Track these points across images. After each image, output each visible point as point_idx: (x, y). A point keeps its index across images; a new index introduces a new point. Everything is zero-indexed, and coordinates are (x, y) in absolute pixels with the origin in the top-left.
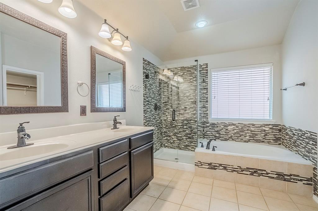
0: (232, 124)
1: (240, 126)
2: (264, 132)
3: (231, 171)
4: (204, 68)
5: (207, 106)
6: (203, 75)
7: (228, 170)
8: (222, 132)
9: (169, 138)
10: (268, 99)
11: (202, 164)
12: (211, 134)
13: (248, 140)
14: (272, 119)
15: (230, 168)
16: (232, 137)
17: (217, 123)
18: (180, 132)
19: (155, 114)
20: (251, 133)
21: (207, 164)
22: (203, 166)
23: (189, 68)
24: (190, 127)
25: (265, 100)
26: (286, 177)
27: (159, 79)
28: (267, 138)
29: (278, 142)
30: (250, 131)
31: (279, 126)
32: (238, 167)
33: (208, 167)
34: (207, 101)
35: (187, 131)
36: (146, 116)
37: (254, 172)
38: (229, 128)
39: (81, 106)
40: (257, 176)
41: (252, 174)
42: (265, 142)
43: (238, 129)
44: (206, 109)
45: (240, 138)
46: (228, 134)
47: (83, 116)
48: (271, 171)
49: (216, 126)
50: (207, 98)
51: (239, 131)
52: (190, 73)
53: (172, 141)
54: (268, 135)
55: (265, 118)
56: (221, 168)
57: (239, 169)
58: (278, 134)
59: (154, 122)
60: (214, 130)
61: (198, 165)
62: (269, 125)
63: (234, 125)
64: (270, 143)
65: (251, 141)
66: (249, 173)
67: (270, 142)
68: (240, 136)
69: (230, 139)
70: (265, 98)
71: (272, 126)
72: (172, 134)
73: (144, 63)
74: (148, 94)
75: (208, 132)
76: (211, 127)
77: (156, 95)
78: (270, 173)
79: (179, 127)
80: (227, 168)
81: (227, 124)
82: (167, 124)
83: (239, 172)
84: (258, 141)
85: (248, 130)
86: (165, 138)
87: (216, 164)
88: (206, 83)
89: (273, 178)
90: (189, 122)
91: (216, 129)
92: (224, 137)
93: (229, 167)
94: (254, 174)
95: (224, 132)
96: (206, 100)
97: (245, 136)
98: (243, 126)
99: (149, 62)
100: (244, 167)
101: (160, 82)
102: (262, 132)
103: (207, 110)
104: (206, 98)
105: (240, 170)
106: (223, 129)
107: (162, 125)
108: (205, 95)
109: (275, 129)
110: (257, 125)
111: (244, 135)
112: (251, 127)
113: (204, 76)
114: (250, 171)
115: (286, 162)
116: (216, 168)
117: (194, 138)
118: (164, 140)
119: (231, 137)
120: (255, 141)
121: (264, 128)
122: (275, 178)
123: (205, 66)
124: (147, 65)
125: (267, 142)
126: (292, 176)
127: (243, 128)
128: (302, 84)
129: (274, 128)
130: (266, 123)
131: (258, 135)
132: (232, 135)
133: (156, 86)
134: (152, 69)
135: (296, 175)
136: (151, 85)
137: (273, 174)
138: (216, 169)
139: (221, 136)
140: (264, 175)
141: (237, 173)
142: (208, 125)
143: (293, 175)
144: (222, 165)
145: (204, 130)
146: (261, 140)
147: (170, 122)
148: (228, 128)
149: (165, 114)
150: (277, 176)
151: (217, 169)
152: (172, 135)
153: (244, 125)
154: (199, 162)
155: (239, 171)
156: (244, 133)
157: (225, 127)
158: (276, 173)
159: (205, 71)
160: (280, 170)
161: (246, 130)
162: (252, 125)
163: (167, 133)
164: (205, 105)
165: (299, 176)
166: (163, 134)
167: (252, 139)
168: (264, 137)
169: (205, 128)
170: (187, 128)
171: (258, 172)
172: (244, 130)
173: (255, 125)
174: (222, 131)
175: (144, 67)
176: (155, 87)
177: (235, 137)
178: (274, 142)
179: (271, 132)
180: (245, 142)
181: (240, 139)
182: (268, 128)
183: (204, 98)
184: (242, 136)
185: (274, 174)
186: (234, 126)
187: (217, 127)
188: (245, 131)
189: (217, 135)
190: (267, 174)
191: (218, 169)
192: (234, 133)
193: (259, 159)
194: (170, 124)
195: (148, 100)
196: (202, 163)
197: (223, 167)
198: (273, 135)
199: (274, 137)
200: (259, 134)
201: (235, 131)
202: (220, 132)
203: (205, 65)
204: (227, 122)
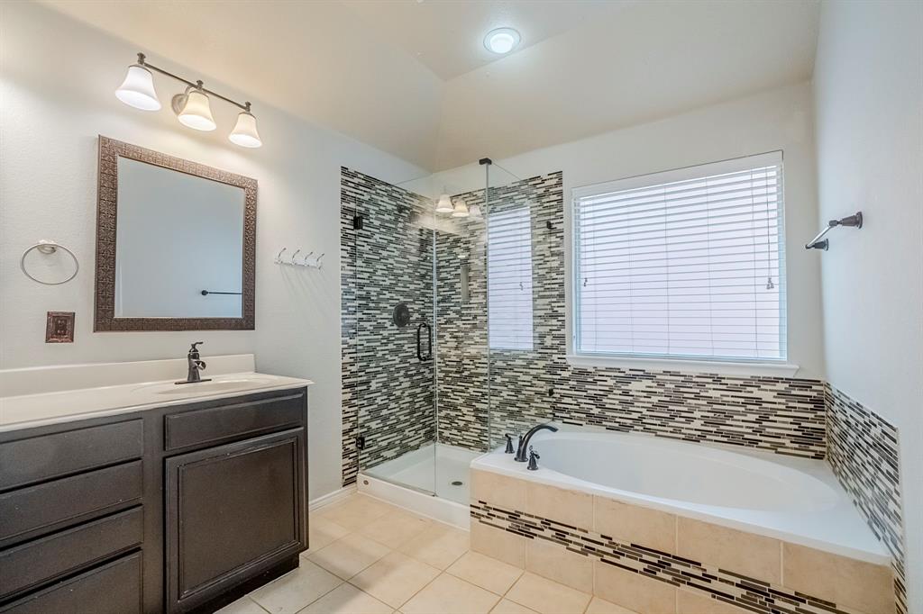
0: (642, 373)
1: (672, 382)
2: (757, 407)
3: (579, 548)
4: (551, 187)
5: (560, 310)
6: (548, 211)
7: (571, 546)
8: (612, 401)
9: (453, 414)
10: (770, 286)
11: (492, 512)
12: (577, 407)
13: (699, 433)
14: (785, 358)
15: (578, 537)
16: (644, 421)
17: (593, 370)
18: (483, 395)
19: (397, 336)
20: (710, 409)
21: (506, 516)
22: (495, 521)
23: (508, 190)
24: (514, 381)
25: (759, 289)
26: (778, 603)
27: (421, 230)
28: (767, 430)
29: (811, 448)
30: (705, 403)
31: (814, 387)
32: (603, 536)
33: (507, 524)
34: (562, 296)
35: (504, 394)
36: (352, 342)
37: (660, 564)
38: (635, 386)
39: (48, 313)
40: (668, 581)
41: (650, 572)
42: (760, 444)
43: (662, 390)
44: (560, 323)
45: (671, 424)
46: (631, 409)
47: (57, 342)
48: (720, 571)
49: (589, 380)
50: (562, 285)
51: (668, 399)
52: (513, 204)
53: (462, 424)
54: (771, 418)
55: (762, 355)
56: (548, 533)
57: (606, 545)
58: (812, 416)
59: (393, 362)
60: (585, 394)
61: (479, 515)
62: (776, 380)
63: (649, 376)
64: (779, 450)
65: (708, 437)
66: (641, 566)
67: (782, 445)
68: (672, 418)
69: (636, 427)
70: (759, 281)
71: (787, 385)
72: (461, 401)
73: (345, 183)
74: (366, 275)
75: (566, 400)
76: (575, 383)
77: (406, 278)
78: (715, 578)
79: (481, 379)
80: (568, 537)
81: (628, 372)
82: (447, 369)
83: (606, 557)
84: (735, 440)
85: (697, 397)
86: (444, 413)
87: (532, 516)
88: (558, 235)
89: (728, 598)
90: (509, 363)
91: (593, 390)
92: (617, 420)
93: (572, 535)
94: (659, 574)
95: (617, 402)
96: (557, 293)
97: (689, 420)
98: (680, 384)
99: (368, 178)
100: (623, 540)
101: (424, 237)
102: (749, 407)
103: (563, 326)
104: (557, 286)
105: (612, 552)
106: (615, 392)
107: (432, 371)
108: (554, 275)
109: (796, 399)
110: (728, 379)
111: (683, 414)
112: (707, 386)
113: (550, 214)
114: (645, 557)
115: (779, 541)
116: (532, 530)
117: (526, 417)
118: (440, 417)
119: (640, 419)
120: (726, 439)
121: (756, 393)
122: (737, 599)
123: (555, 181)
124: (361, 188)
125: (768, 445)
126: (804, 602)
127: (682, 389)
128: (854, 220)
129: (793, 392)
130: (762, 374)
131: (735, 417)
132: (645, 412)
133: (404, 253)
134: (386, 199)
135: (821, 601)
136: (378, 247)
137: (727, 582)
138: (531, 536)
139: (607, 413)
140: (693, 580)
141: (599, 558)
142: (565, 374)
143: (808, 597)
144: (553, 525)
145: (555, 391)
146: (746, 436)
147: (455, 363)
148: (629, 387)
149: (443, 336)
150: (744, 592)
151: (536, 535)
152: (461, 405)
153: (682, 378)
154: (482, 506)
155: (608, 554)
156: (686, 409)
157: (619, 385)
158: (738, 581)
159: (555, 197)
160: (755, 572)
161: (692, 396)
162: (710, 380)
163: (448, 397)
164: (555, 309)
165: (834, 605)
166: (438, 399)
167: (715, 429)
168: (757, 425)
169: (556, 386)
170: (503, 384)
171: (674, 566)
172: (686, 395)
173: (723, 381)
174: (609, 396)
175: (348, 193)
176: (397, 253)
177: (655, 422)
178: (797, 446)
179: (784, 407)
180: (689, 439)
181: (671, 429)
182: (771, 390)
183: (553, 286)
184: (677, 419)
185: (732, 583)
186: (649, 383)
187: (595, 382)
188: (689, 401)
189: (596, 411)
190: (707, 578)
191: (540, 536)
192: (650, 405)
193: (675, 516)
194: (455, 370)
195: (364, 293)
196: (491, 508)
197: (554, 533)
198: (791, 420)
199: (796, 427)
200: (738, 413)
201: (655, 399)
202: (605, 400)
203: (555, 176)
204: (625, 367)
